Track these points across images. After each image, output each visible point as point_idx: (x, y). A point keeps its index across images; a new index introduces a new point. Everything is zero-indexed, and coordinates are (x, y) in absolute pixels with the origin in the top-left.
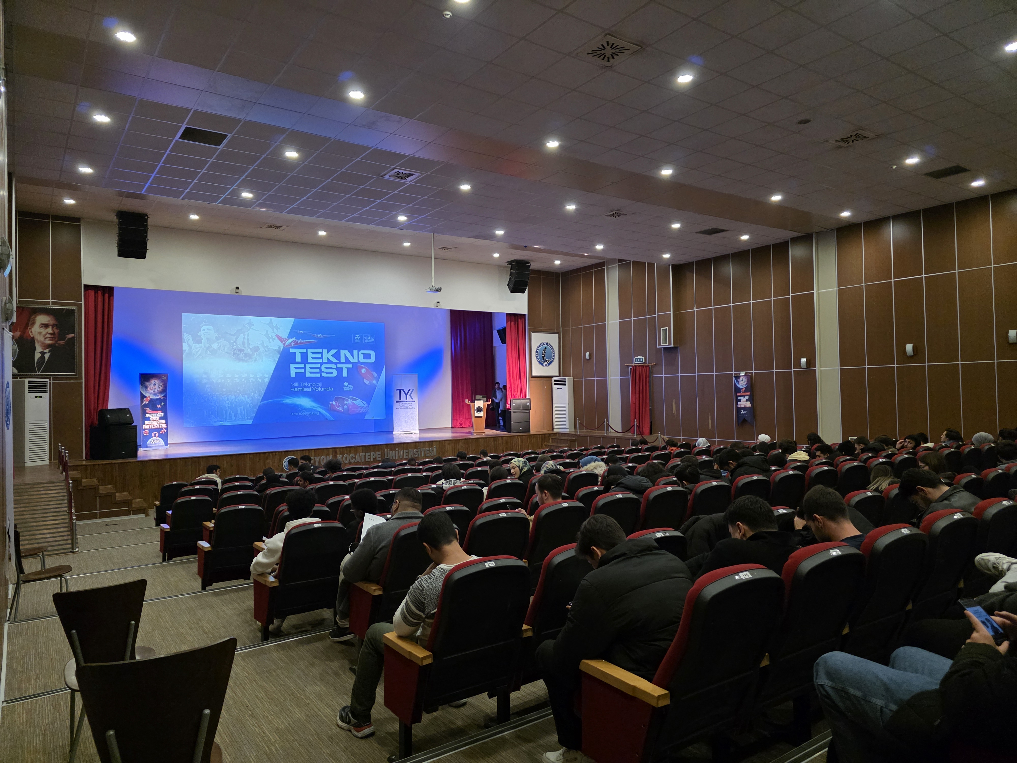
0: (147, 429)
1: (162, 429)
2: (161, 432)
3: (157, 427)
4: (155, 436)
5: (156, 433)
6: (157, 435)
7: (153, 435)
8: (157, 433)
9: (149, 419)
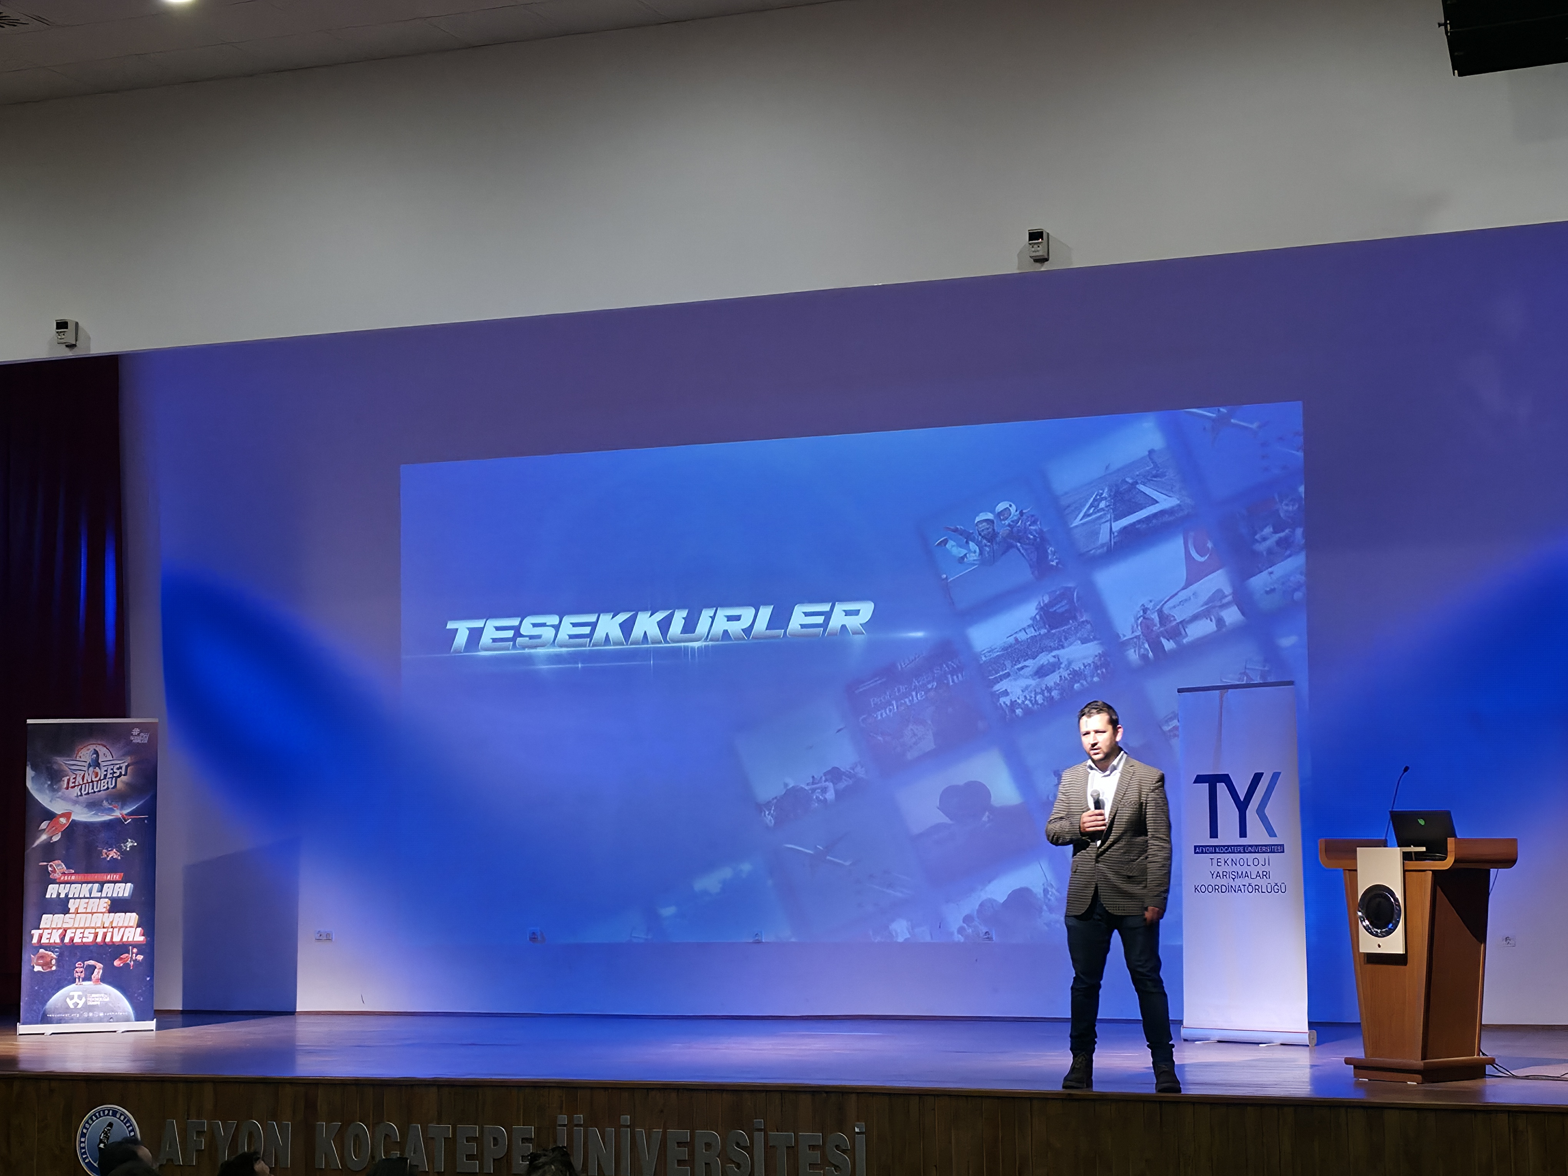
0: (49, 947)
1: (122, 948)
2: (117, 963)
3: (99, 939)
4: (88, 978)
5: (92, 962)
6: (97, 973)
7: (79, 971)
8: (99, 965)
9: (62, 906)
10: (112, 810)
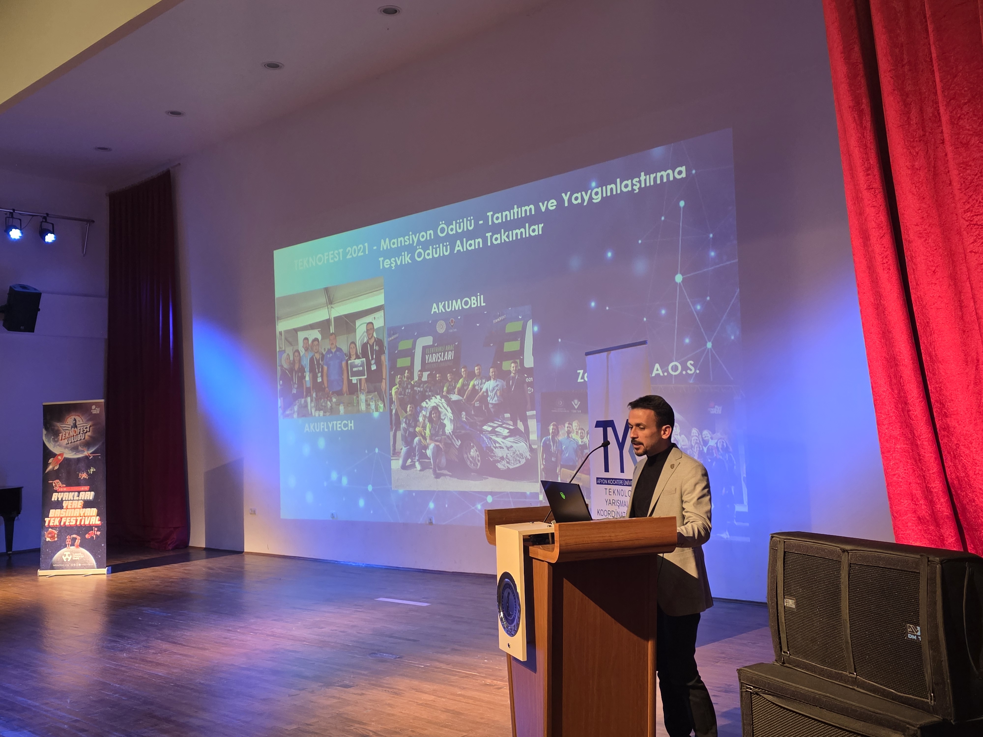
0: (53, 527)
1: (90, 528)
2: (87, 536)
3: (78, 523)
4: (73, 545)
5: (74, 536)
6: (78, 542)
7: (68, 541)
8: (78, 538)
10: (83, 451)
